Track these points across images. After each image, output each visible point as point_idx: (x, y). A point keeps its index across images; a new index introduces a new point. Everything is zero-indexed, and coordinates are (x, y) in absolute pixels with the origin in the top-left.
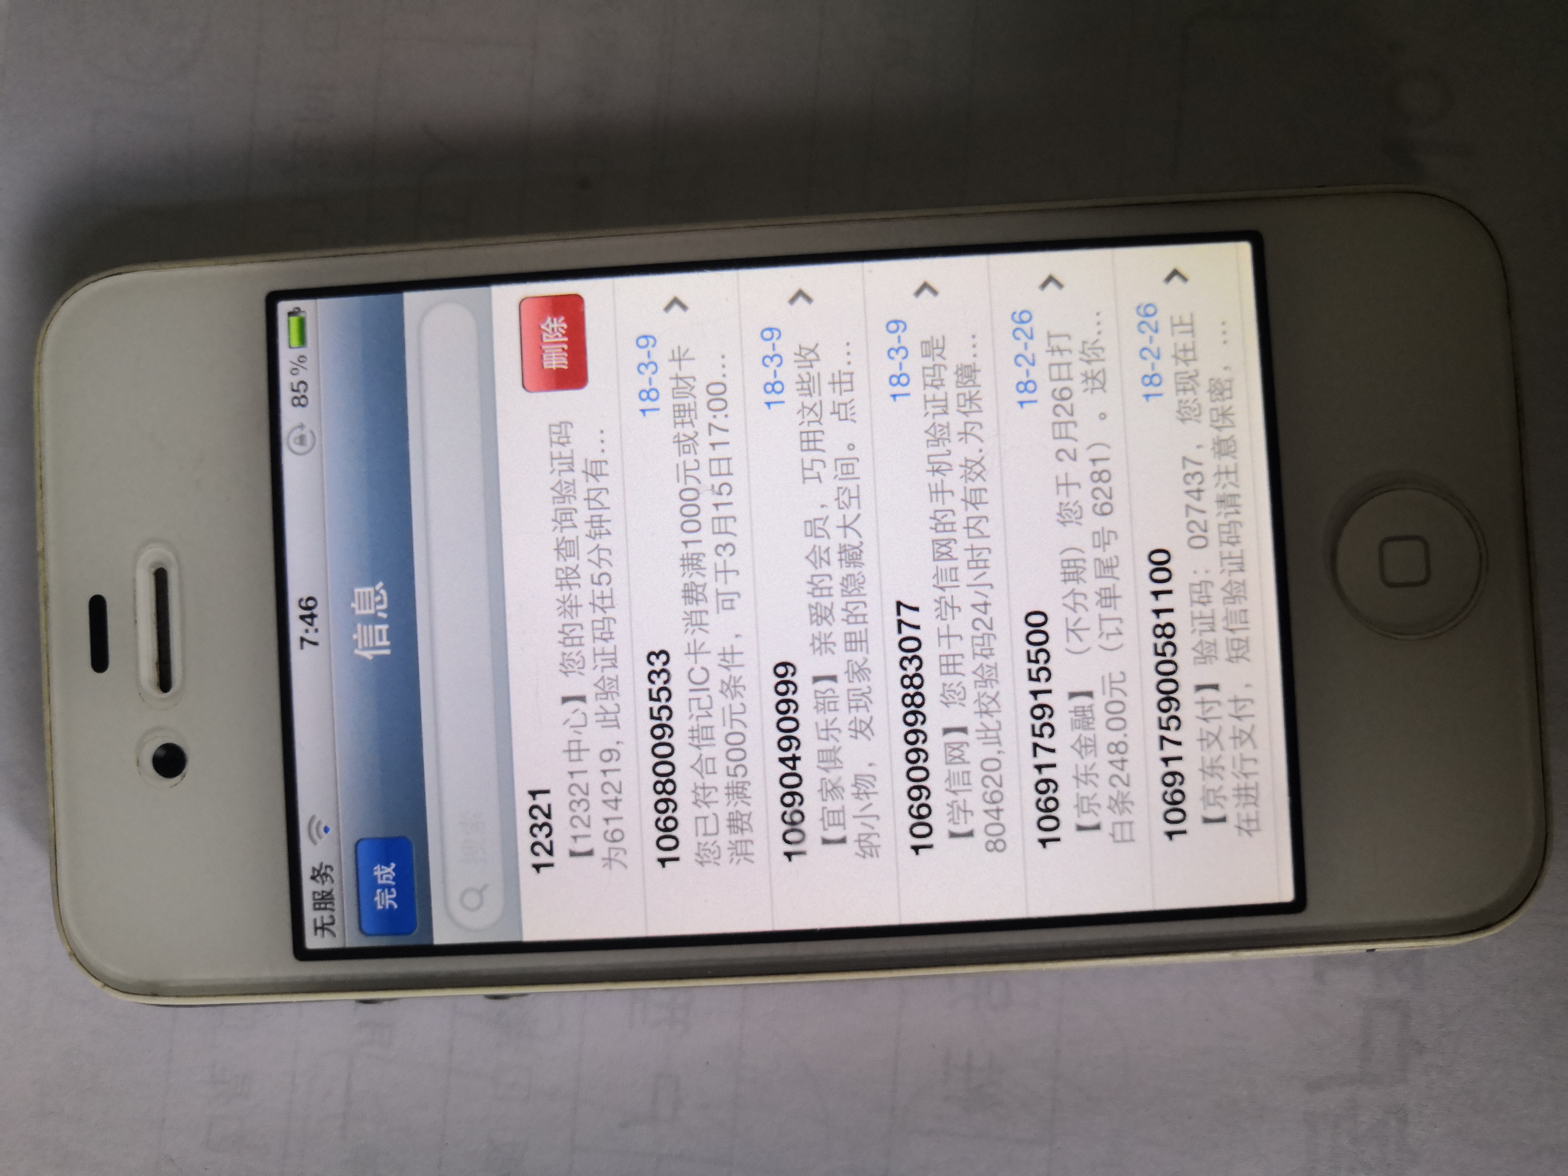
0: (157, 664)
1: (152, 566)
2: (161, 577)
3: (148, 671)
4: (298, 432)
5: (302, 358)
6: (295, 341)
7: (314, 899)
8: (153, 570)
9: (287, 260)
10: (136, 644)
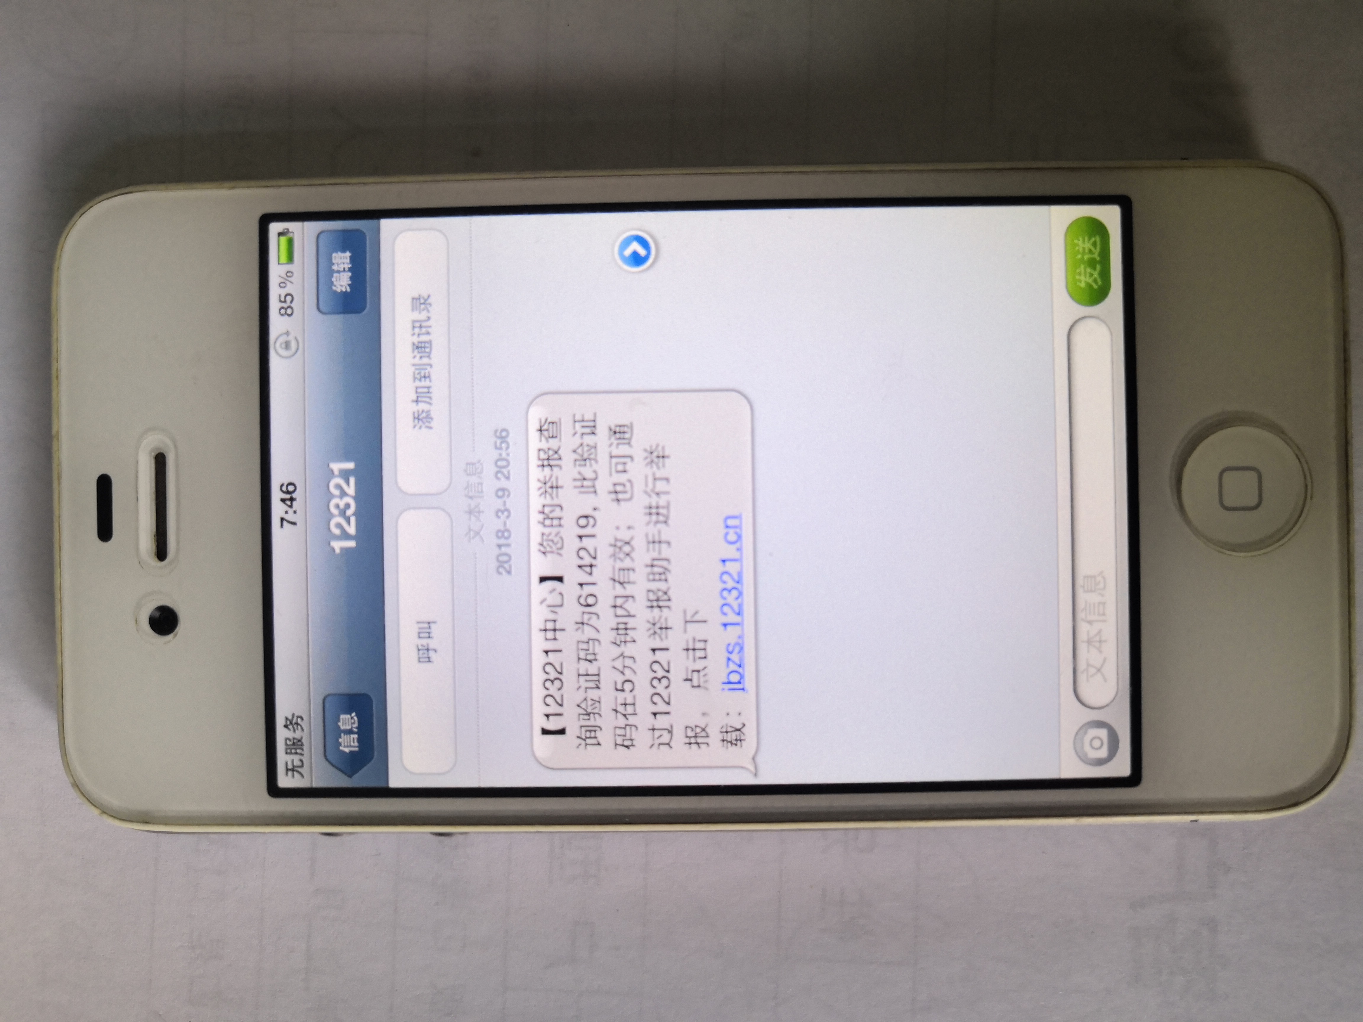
0: (155, 536)
1: (152, 450)
2: (160, 461)
3: (146, 542)
4: (283, 339)
5: (289, 274)
6: (284, 258)
7: (286, 744)
8: (154, 454)
9: (280, 186)
10: (137, 519)
